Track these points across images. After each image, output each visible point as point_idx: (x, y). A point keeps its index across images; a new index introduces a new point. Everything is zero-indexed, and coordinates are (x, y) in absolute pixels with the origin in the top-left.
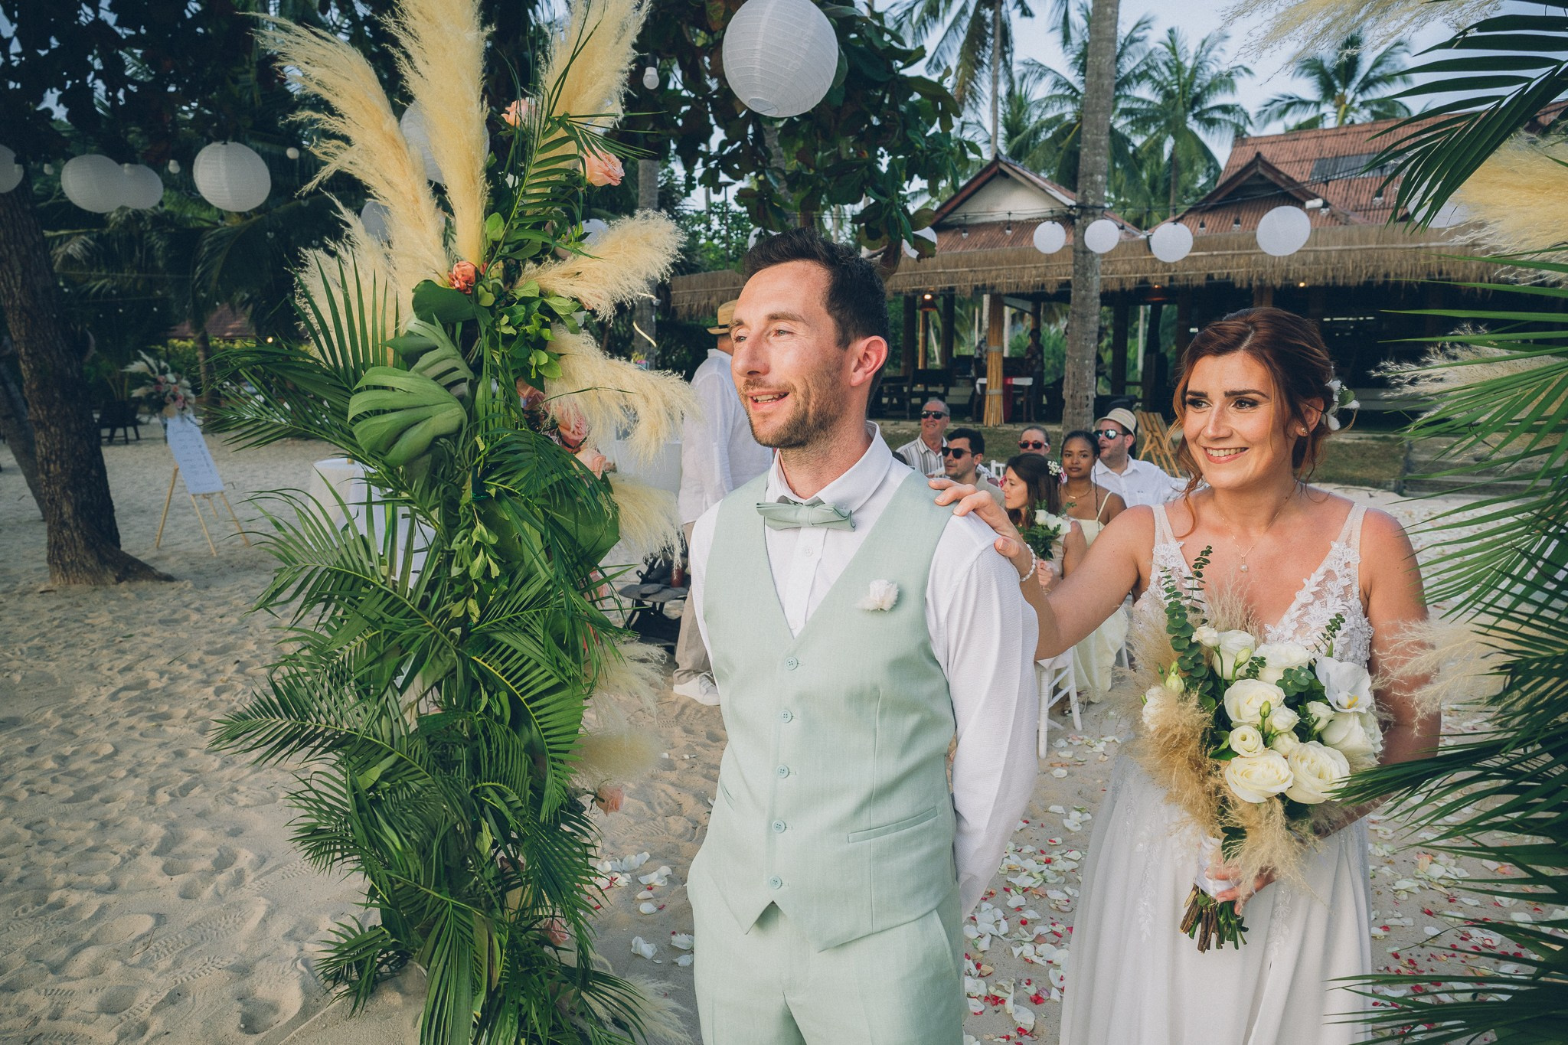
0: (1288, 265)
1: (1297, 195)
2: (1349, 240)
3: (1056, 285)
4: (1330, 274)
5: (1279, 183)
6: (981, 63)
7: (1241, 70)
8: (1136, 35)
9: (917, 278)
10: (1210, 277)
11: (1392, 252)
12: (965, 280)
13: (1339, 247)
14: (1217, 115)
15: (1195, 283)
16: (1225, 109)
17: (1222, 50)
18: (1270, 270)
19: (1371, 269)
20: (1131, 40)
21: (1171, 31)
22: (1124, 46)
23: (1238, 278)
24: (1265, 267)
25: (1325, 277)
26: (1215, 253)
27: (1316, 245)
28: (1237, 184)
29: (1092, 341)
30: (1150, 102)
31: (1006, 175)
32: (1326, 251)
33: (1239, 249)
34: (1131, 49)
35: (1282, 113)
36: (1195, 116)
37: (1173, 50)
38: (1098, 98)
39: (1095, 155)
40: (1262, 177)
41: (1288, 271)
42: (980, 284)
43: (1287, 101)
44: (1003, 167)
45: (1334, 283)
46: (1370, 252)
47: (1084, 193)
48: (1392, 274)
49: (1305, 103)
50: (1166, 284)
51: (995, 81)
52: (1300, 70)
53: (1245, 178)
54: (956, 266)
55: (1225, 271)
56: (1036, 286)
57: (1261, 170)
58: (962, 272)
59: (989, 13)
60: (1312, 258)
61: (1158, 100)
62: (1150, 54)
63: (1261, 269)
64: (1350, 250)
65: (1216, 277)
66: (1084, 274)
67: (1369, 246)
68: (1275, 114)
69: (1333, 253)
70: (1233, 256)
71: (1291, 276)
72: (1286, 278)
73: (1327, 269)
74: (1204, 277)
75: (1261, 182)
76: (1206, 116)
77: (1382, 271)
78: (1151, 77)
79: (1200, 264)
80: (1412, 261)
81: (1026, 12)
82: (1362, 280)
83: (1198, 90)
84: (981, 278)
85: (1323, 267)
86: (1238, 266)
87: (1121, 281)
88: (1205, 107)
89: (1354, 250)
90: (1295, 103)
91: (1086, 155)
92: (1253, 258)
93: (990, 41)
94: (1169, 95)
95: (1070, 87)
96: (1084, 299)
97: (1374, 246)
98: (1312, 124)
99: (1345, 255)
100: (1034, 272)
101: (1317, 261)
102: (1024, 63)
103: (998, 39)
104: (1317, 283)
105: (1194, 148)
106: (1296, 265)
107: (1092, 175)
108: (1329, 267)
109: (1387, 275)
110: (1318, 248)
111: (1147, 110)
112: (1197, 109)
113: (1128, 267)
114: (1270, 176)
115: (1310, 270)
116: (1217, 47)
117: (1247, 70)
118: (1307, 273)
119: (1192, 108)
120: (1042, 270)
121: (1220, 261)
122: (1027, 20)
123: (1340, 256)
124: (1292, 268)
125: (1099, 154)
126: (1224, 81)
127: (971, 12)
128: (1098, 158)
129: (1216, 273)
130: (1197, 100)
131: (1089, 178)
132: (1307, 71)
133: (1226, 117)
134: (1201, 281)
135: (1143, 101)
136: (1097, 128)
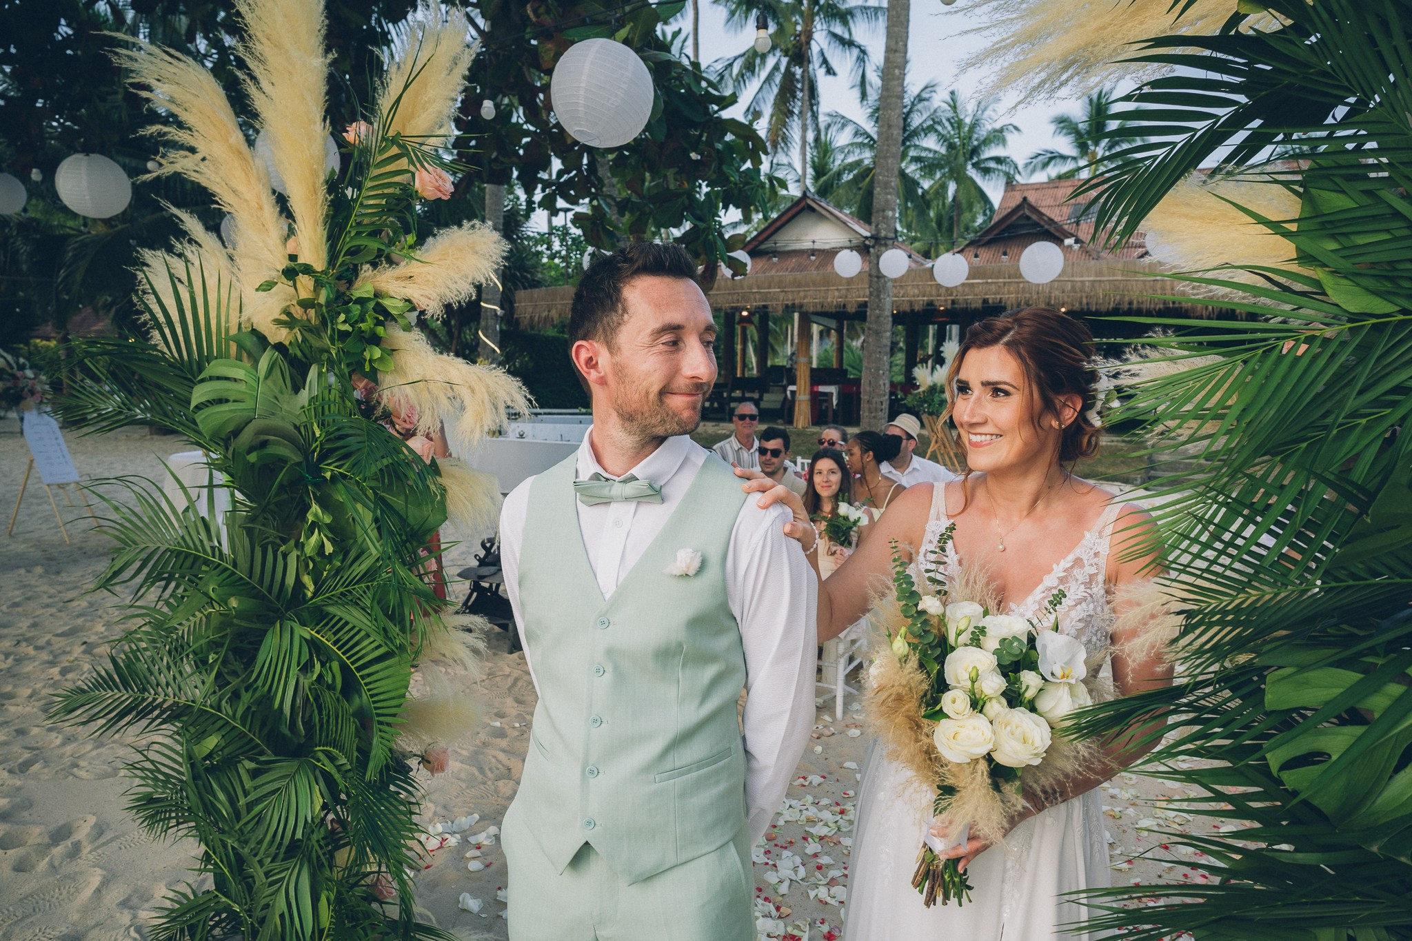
0: (1050, 293)
1: (1057, 234)
2: (1100, 273)
3: (855, 305)
4: (1085, 301)
5: (1042, 223)
6: (792, 113)
7: (1011, 128)
8: (924, 95)
9: (735, 297)
10: (985, 301)
11: (1134, 283)
12: (777, 299)
13: (1091, 279)
14: (992, 165)
15: (973, 306)
16: (998, 160)
17: (994, 110)
18: (1035, 297)
19: (1118, 298)
20: (920, 99)
21: (952, 93)
22: (913, 104)
23: (1008, 302)
24: (1031, 293)
25: (1081, 303)
26: (990, 281)
27: (1070, 276)
28: (1009, 222)
29: (886, 354)
30: (935, 152)
31: (813, 210)
32: (1082, 282)
33: (1009, 278)
34: (920, 106)
35: (1045, 165)
36: (974, 165)
37: (954, 108)
38: (888, 146)
39: (887, 194)
40: (1028, 218)
41: (1050, 297)
42: (790, 303)
43: (1049, 155)
44: (809, 202)
45: (1088, 309)
46: (1117, 283)
47: (877, 226)
48: (1135, 302)
49: (1064, 158)
50: (949, 307)
51: (804, 129)
52: (1058, 131)
53: (1014, 218)
54: (769, 287)
55: (998, 297)
56: (838, 306)
57: (1027, 212)
58: (774, 293)
59: (798, 71)
60: (1070, 288)
61: (943, 151)
62: (935, 111)
63: (1028, 295)
64: (1100, 281)
65: (990, 301)
66: (878, 296)
67: (1115, 278)
68: (1040, 166)
69: (1087, 284)
70: (1005, 283)
71: (1053, 302)
72: (1048, 304)
73: (1081, 297)
74: (980, 301)
75: (1027, 222)
76: (983, 166)
77: (1127, 299)
78: (936, 131)
79: (977, 290)
80: (1151, 291)
81: (830, 71)
82: (1111, 306)
83: (976, 143)
84: (791, 298)
85: (1079, 295)
86: (1009, 293)
87: (911, 303)
88: (983, 157)
89: (1104, 281)
90: (1054, 157)
91: (879, 194)
92: (1021, 285)
93: (799, 94)
94: (951, 146)
95: (869, 136)
96: (878, 317)
97: (1120, 278)
98: (1070, 175)
99: (1097, 285)
100: (837, 294)
101: (1073, 289)
102: (829, 115)
103: (807, 92)
104: (1074, 308)
105: (973, 191)
106: (1057, 293)
107: (884, 211)
108: (1084, 295)
109: (1130, 303)
110: (1073, 278)
111: (934, 159)
112: (975, 160)
113: (916, 291)
114: (1034, 217)
115: (1068, 297)
116: (991, 108)
117: (1016, 128)
118: (1066, 299)
119: (971, 158)
120: (843, 292)
121: (993, 288)
122: (830, 78)
123: (1093, 286)
124: (1054, 295)
125: (890, 193)
126: (998, 136)
127: (783, 69)
128: (889, 197)
129: (991, 298)
130: (975, 151)
131: (881, 214)
132: (1064, 131)
133: (1000, 167)
134: (978, 304)
135: (930, 150)
136: (887, 171)
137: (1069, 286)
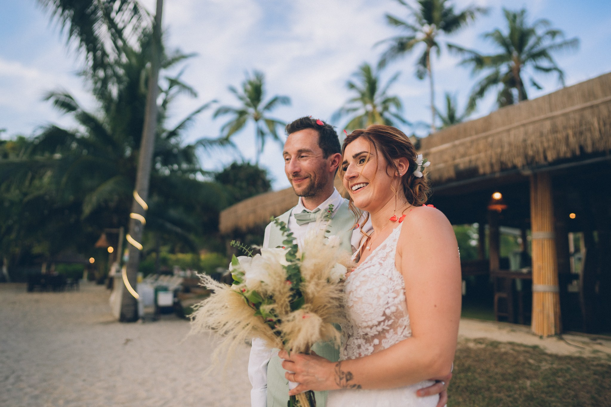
0: (525, 141)
4: (572, 140)
23: (479, 163)
24: (502, 147)
25: (567, 144)
26: (457, 142)
27: (551, 111)
41: (525, 148)
55: (467, 159)
63: (499, 150)
64: (592, 107)
70: (472, 142)
73: (567, 138)
79: (446, 157)
89: (597, 106)
104: (562, 155)
108: (570, 132)
110: (555, 113)
115: (548, 141)
118: (546, 145)
121: (462, 150)
124: (529, 142)
134: (451, 173)
137: (548, 125)
